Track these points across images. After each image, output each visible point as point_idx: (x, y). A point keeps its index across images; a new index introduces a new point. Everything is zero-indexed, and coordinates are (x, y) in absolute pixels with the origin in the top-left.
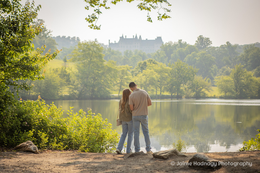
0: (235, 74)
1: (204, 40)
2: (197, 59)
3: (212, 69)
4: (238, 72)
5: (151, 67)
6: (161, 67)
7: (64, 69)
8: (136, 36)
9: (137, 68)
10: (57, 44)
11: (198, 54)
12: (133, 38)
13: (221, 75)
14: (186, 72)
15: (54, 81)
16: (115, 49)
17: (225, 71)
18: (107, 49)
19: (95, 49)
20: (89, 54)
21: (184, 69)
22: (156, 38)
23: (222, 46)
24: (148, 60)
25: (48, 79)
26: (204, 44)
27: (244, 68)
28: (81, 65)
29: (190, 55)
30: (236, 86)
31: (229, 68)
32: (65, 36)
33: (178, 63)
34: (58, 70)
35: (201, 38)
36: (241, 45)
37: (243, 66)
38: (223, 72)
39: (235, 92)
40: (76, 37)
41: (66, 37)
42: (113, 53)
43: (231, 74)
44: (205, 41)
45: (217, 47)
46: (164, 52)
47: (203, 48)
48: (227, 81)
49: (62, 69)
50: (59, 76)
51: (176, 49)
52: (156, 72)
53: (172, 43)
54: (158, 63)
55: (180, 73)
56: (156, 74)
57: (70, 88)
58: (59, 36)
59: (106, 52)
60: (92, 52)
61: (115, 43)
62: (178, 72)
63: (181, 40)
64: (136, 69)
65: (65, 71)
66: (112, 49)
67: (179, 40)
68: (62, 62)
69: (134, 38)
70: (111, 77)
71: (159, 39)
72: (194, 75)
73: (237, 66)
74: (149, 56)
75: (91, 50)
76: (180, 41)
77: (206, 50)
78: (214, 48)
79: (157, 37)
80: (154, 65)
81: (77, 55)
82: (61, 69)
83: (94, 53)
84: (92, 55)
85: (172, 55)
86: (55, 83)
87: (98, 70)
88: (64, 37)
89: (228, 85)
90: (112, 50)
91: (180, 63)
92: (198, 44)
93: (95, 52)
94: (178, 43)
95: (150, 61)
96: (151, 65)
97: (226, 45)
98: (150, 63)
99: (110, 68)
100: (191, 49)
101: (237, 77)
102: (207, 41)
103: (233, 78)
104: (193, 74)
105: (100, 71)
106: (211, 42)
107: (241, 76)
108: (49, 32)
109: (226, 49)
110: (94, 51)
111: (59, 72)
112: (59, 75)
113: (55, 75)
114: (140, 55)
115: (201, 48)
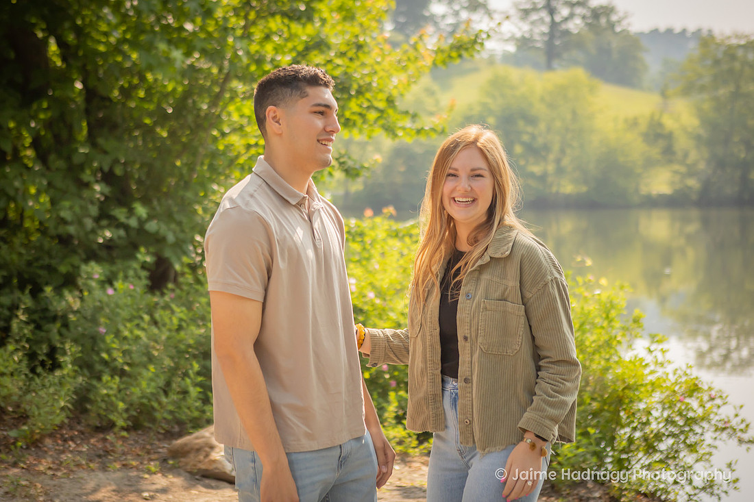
7: (657, 117)
10: (646, 50)
15: (626, 153)
20: (731, 71)
25: (608, 147)
28: (707, 106)
32: (673, 29)
34: (640, 120)
40: (705, 30)
41: (676, 32)
49: (652, 117)
50: (640, 139)
57: (676, 172)
58: (658, 29)
60: (742, 64)
65: (660, 125)
68: (656, 98)
75: (739, 60)
81: (696, 77)
84: (741, 75)
86: (629, 158)
88: (669, 31)
108: (625, 17)
110: (749, 63)
111: (643, 127)
113: (629, 137)
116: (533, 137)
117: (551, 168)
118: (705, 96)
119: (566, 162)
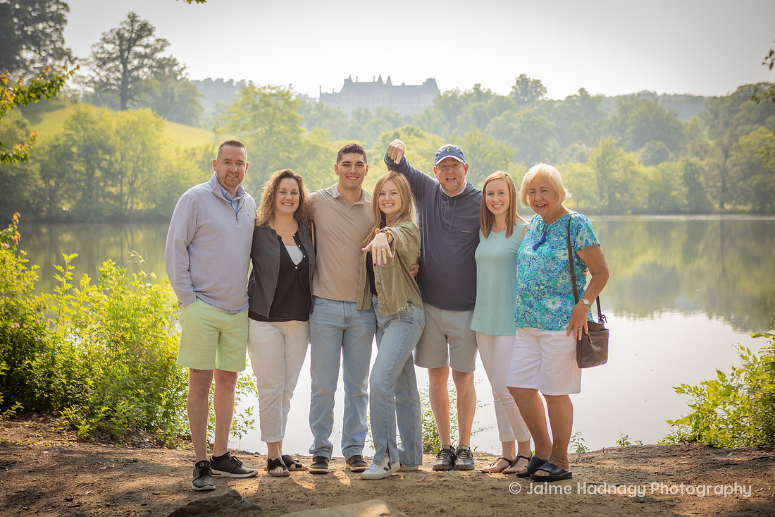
0: (598, 159)
1: (530, 84)
2: (515, 126)
3: (549, 149)
4: (605, 154)
5: (410, 144)
6: (433, 143)
7: (210, 149)
8: (380, 77)
9: (378, 146)
10: (202, 96)
11: (516, 115)
12: (372, 81)
13: (567, 161)
14: (490, 154)
15: (186, 177)
16: (331, 106)
17: (576, 154)
18: (313, 106)
19: (281, 104)
20: (266, 114)
21: (485, 148)
22: (425, 81)
23: (569, 97)
24: (405, 127)
25: (171, 172)
26: (531, 93)
27: (618, 145)
28: (248, 141)
29: (499, 118)
30: (601, 187)
31: (584, 146)
32: (223, 79)
33: (471, 136)
34: (197, 151)
35: (523, 81)
36: (611, 97)
37: (614, 141)
38: (572, 155)
39: (598, 199)
40: (247, 81)
41: (225, 81)
42: (327, 115)
43: (590, 159)
44: (532, 87)
45: (559, 101)
46: (442, 111)
47: (528, 102)
48: (582, 175)
49: (207, 149)
50: (197, 166)
51: (467, 103)
52: (423, 155)
53: (459, 92)
54: (426, 134)
55: (476, 158)
56: (421, 161)
58: (210, 78)
59: (312, 113)
60: (274, 109)
61: (334, 94)
62: (473, 155)
63: (479, 85)
64: (378, 149)
66: (325, 105)
67: (476, 85)
68: (210, 134)
69: (376, 80)
70: (319, 168)
71: (431, 83)
72: (507, 162)
73: (603, 141)
74: (408, 120)
75: (272, 105)
76: (477, 87)
77: (533, 106)
78: (552, 102)
79: (427, 80)
80: (416, 139)
81: (240, 118)
82: (203, 150)
83: (277, 112)
84: (273, 117)
85: (459, 118)
86: (189, 181)
87: (288, 151)
88: (220, 81)
89: (584, 184)
90: (324, 107)
91: (476, 135)
92: (517, 94)
93: (281, 111)
94: (473, 91)
95: (409, 131)
96: (410, 141)
97: (578, 94)
98: (409, 135)
99: (315, 146)
100: (502, 103)
101: (603, 165)
102: (537, 87)
103: (595, 169)
104: (505, 159)
105: (292, 153)
106: (545, 88)
107: (613, 165)
108: (184, 68)
109: (577, 104)
110: (278, 108)
111: (199, 157)
112: (198, 162)
113: (188, 164)
114: (388, 118)
115: (523, 103)
116: (111, 163)
117: (125, 189)
118: (248, 133)
119: (137, 184)
